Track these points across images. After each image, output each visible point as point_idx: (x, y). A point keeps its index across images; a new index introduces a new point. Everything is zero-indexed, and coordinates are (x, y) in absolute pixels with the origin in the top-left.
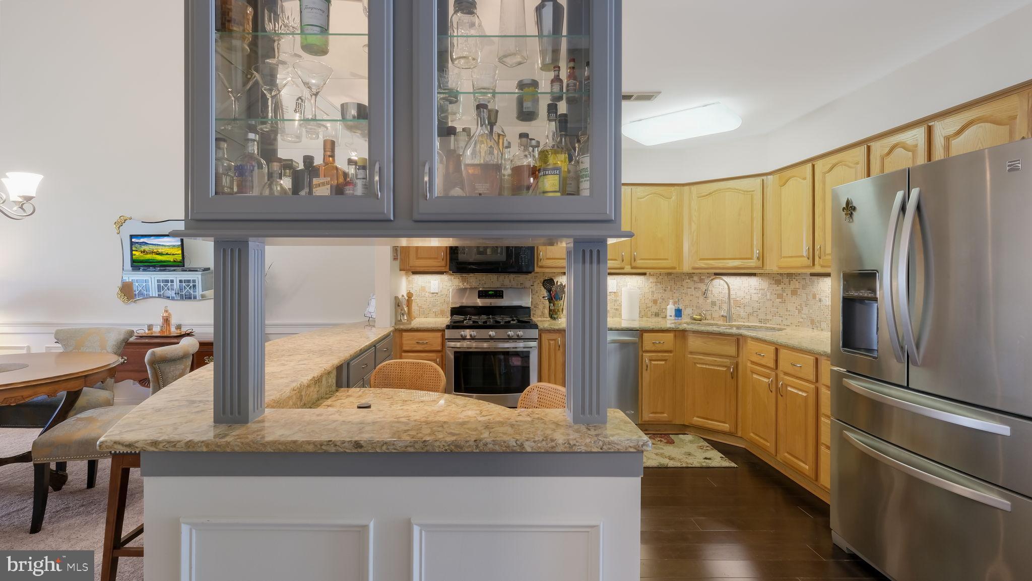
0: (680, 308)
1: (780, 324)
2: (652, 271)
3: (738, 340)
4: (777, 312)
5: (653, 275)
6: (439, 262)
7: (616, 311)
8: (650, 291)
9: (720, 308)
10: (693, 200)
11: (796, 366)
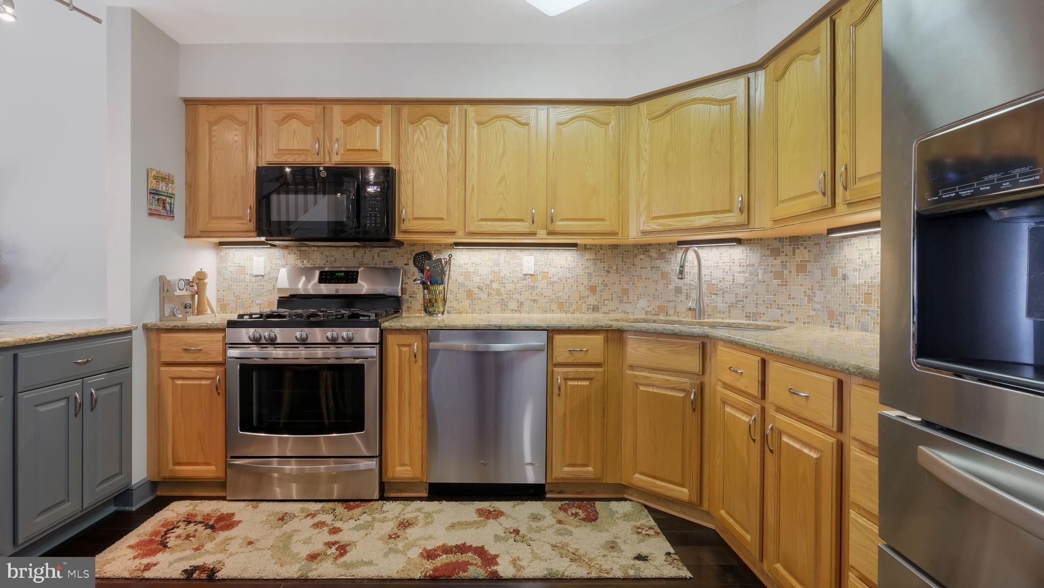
1: (777, 321)
3: (704, 345)
4: (775, 301)
5: (591, 249)
6: (244, 224)
7: (534, 302)
8: (585, 273)
9: (688, 297)
10: (642, 124)
11: (797, 394)
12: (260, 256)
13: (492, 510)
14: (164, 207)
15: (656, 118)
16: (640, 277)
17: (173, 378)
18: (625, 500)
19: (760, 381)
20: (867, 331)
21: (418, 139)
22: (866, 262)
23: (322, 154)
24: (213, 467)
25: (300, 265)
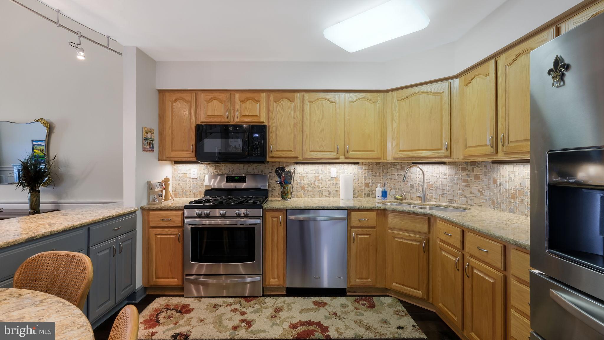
0: (386, 190)
1: (465, 204)
2: (365, 161)
3: (430, 219)
4: (463, 194)
5: (366, 164)
6: (190, 153)
7: (336, 192)
8: (363, 177)
9: (417, 190)
10: (394, 103)
11: (482, 250)
12: (195, 168)
13: (321, 302)
14: (150, 146)
15: (401, 100)
16: (391, 179)
17: (156, 235)
18: (388, 296)
19: (461, 241)
20: (513, 213)
21: (279, 110)
22: (512, 178)
23: (229, 118)
24: (176, 280)
25: (215, 173)
